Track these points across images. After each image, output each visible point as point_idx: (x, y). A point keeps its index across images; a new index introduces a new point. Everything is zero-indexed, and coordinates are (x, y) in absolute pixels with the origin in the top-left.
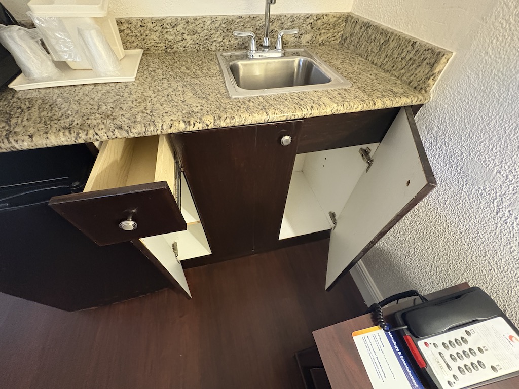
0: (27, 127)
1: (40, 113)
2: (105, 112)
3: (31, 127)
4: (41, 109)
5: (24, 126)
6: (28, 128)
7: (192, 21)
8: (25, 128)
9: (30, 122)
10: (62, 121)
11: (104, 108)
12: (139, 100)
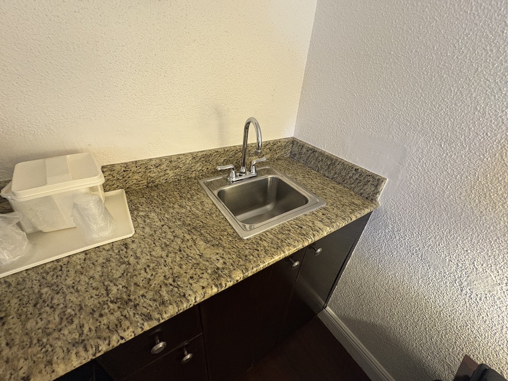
0: (13, 361)
1: (24, 325)
2: (119, 296)
3: (19, 360)
4: (23, 317)
5: (7, 362)
6: (16, 362)
7: (176, 159)
8: (10, 363)
9: (15, 349)
10: (66, 332)
11: (114, 290)
12: (152, 265)
